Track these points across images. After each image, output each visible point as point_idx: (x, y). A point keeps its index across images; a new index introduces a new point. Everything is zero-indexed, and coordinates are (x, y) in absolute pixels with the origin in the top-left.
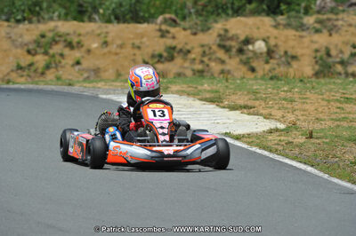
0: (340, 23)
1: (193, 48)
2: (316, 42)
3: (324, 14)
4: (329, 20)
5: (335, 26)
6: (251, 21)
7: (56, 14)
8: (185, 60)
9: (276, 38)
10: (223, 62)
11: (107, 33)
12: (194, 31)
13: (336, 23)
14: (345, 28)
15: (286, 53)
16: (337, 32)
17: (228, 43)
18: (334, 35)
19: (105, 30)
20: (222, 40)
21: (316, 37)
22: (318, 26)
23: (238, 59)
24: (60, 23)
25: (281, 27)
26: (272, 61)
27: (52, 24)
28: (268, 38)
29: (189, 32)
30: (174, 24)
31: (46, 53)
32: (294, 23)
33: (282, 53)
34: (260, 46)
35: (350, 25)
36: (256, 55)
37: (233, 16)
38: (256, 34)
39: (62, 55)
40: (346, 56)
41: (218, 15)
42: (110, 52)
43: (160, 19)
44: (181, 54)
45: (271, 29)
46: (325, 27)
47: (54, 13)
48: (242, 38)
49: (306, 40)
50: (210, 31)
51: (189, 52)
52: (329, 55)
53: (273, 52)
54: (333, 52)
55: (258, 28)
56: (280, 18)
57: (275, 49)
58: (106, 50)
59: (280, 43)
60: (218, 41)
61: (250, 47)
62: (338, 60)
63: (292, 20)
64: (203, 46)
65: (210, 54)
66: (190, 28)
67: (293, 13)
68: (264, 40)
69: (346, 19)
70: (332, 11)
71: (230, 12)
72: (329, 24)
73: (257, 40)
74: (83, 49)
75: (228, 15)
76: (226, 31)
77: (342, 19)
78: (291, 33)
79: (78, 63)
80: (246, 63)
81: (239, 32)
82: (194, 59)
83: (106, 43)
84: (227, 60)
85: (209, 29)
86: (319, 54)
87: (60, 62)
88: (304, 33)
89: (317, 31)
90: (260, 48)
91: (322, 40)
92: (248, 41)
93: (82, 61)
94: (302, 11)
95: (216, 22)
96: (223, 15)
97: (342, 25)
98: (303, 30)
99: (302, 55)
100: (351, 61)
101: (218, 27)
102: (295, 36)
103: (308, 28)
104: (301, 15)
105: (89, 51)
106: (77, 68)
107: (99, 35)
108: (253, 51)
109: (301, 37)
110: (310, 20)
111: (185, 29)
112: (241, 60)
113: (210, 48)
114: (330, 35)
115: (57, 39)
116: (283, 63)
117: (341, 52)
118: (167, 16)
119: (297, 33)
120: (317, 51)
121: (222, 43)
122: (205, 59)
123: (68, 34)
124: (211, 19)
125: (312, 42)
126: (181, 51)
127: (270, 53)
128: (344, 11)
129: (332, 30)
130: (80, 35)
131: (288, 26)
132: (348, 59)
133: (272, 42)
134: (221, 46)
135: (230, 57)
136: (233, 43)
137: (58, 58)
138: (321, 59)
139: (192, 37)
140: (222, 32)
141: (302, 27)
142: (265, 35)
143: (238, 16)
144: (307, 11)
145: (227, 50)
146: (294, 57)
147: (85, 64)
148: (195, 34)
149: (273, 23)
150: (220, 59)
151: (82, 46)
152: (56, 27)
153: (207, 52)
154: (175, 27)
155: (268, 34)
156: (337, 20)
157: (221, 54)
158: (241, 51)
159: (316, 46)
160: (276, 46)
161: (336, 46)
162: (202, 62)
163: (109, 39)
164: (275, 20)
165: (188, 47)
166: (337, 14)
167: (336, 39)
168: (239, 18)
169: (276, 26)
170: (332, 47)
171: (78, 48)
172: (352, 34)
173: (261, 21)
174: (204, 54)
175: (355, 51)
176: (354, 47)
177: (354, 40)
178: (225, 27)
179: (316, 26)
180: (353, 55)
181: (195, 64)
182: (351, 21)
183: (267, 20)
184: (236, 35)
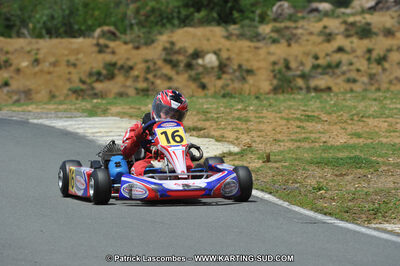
0: (300, 31)
1: (136, 64)
2: (273, 54)
3: (281, 22)
4: (287, 28)
5: (295, 35)
6: (200, 31)
8: (127, 77)
9: (228, 50)
10: (170, 79)
11: (38, 49)
12: (136, 44)
13: (294, 31)
14: (305, 38)
15: (240, 66)
16: (296, 41)
17: (175, 57)
18: (293, 45)
19: (35, 46)
20: (168, 54)
21: (273, 48)
22: (275, 35)
23: (186, 76)
25: (234, 38)
26: (225, 76)
28: (220, 50)
29: (130, 46)
30: (113, 37)
32: (247, 31)
33: (236, 67)
34: (211, 59)
35: (311, 34)
36: (207, 70)
37: (179, 27)
38: (205, 46)
40: (307, 68)
41: (163, 25)
42: (42, 71)
43: (98, 32)
44: (122, 71)
45: (223, 41)
46: (283, 36)
48: (191, 51)
49: (262, 52)
50: (155, 45)
51: (131, 68)
52: (288, 67)
53: (226, 66)
54: (293, 65)
55: (208, 40)
56: (233, 28)
57: (228, 62)
58: (37, 69)
59: (233, 56)
60: (163, 56)
61: (200, 61)
62: (299, 73)
63: (246, 29)
64: (146, 61)
65: (156, 70)
66: (132, 41)
67: (247, 22)
68: (215, 53)
69: (306, 27)
70: (291, 18)
71: (176, 22)
72: (287, 33)
73: (208, 53)
74: (12, 68)
75: (173, 25)
76: (173, 44)
77: (302, 27)
78: (245, 44)
79: (6, 84)
80: (195, 79)
81: (186, 44)
82: (137, 77)
83: (37, 61)
84: (175, 77)
85: (153, 42)
86: (277, 67)
88: (260, 44)
89: (275, 41)
90: (211, 62)
91: (280, 51)
92: (197, 55)
93: (11, 82)
94: (257, 19)
95: (161, 33)
96: (168, 26)
97: (302, 34)
98: (259, 41)
99: (259, 69)
100: (313, 74)
101: (163, 39)
102: (249, 47)
103: (264, 39)
104: (256, 23)
105: (18, 71)
106: (5, 89)
107: (29, 52)
108: (203, 66)
109: (257, 48)
110: (265, 29)
111: (126, 43)
112: (190, 77)
113: (155, 64)
114: (289, 45)
116: (237, 78)
117: (302, 64)
118: (106, 28)
119: (252, 44)
120: (274, 63)
121: (169, 57)
122: (150, 76)
124: (156, 30)
125: (269, 53)
126: (122, 67)
127: (222, 67)
128: (303, 18)
129: (291, 39)
130: (7, 53)
131: (241, 36)
132: (310, 71)
133: (224, 55)
134: (168, 61)
135: (178, 73)
136: (181, 58)
138: (280, 72)
139: (135, 52)
140: (168, 45)
141: (257, 37)
142: (216, 48)
143: (185, 26)
144: (263, 19)
145: (174, 65)
146: (250, 72)
147: (15, 85)
148: (137, 48)
149: (225, 33)
150: (166, 76)
151: (11, 65)
153: (152, 68)
154: (114, 40)
155: (220, 46)
156: (296, 28)
157: (167, 70)
158: (189, 66)
159: (273, 59)
160: (229, 59)
161: (296, 57)
162: (146, 79)
163: (40, 56)
164: (227, 30)
165: (130, 63)
166: (296, 21)
167: (296, 49)
168: (186, 29)
169: (228, 37)
170: (291, 59)
171: (6, 67)
172: (314, 43)
173: (211, 31)
174: (148, 70)
175: (317, 62)
176: (316, 58)
177: (316, 50)
178: (171, 39)
179: (273, 35)
180: (315, 67)
181: (138, 82)
182: (312, 29)
183: (219, 31)
184: (184, 48)
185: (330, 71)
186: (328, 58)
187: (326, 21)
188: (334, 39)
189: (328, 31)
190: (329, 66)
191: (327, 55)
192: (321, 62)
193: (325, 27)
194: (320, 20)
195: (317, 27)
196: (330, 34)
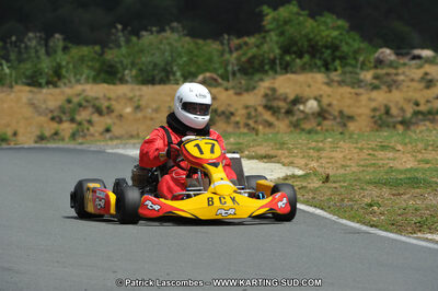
0: (401, 78)
1: (237, 110)
2: (374, 100)
3: (382, 68)
4: (388, 74)
5: (395, 82)
6: (301, 78)
7: (84, 76)
8: (228, 123)
9: (329, 96)
10: (270, 125)
11: (141, 96)
12: (238, 91)
13: (395, 78)
14: (405, 84)
15: (341, 112)
16: (397, 88)
17: (275, 104)
18: (394, 91)
19: (137, 93)
20: (269, 100)
21: (374, 94)
22: (376, 82)
23: (287, 122)
24: (88, 87)
25: (336, 84)
26: (326, 123)
27: (79, 88)
28: (321, 96)
29: (231, 92)
30: (214, 83)
31: (72, 120)
32: (348, 78)
33: (336, 114)
34: (312, 105)
35: (412, 80)
36: (306, 117)
37: (282, 74)
38: (307, 92)
39: (90, 122)
40: (408, 115)
41: (266, 72)
42: (145, 118)
43: (200, 77)
44: (223, 117)
45: (325, 88)
46: (385, 83)
47: (81, 75)
48: (292, 97)
49: (364, 98)
50: (256, 91)
51: (232, 114)
52: (387, 112)
53: (326, 111)
54: (394, 111)
55: (309, 86)
56: (335, 76)
57: (329, 109)
58: (140, 115)
59: (335, 102)
60: (264, 102)
61: (301, 107)
62: (400, 119)
63: (348, 75)
64: (247, 107)
65: (255, 116)
66: (233, 88)
67: (349, 69)
68: (316, 99)
69: (408, 73)
70: (391, 65)
71: (278, 69)
72: (389, 79)
73: (307, 100)
74: (114, 115)
75: (276, 72)
76: (274, 90)
77: (403, 73)
78: (346, 90)
79: (108, 130)
80: (296, 125)
81: (288, 91)
82: (237, 123)
83: (138, 108)
84: (276, 123)
85: (254, 88)
86: (377, 114)
87: (88, 129)
88: (361, 91)
89: (376, 88)
90: (311, 108)
91: (380, 97)
92: (297, 101)
93: (113, 129)
94: (359, 65)
95: (261, 80)
96: (271, 73)
97: (403, 81)
98: (360, 87)
99: (360, 115)
100: (414, 120)
101: (265, 85)
102: (351, 93)
103: (366, 85)
104: (358, 70)
105: (120, 116)
106: (108, 135)
107: (131, 99)
108: (303, 112)
109: (356, 94)
110: (367, 76)
111: (226, 89)
112: (291, 123)
113: (256, 110)
114: (390, 91)
115: (84, 104)
116: (339, 123)
117: (402, 110)
118: (208, 74)
119: (353, 91)
120: (374, 110)
121: (269, 104)
122: (251, 122)
123: (97, 99)
124: (257, 77)
125: (370, 99)
126: (223, 113)
127: (322, 114)
128: (405, 64)
129: (392, 85)
130: (109, 99)
131: (341, 83)
132: (411, 118)
133: (325, 101)
134: (268, 108)
135: (278, 119)
136: (282, 104)
137: (86, 125)
138: (380, 119)
139: (235, 98)
140: (269, 92)
141: (358, 83)
142: (317, 93)
143: (287, 72)
144: (363, 66)
145: (274, 110)
146: (351, 118)
147: (116, 131)
148: (239, 94)
149: (326, 80)
150: (267, 122)
151: (113, 111)
152: (84, 91)
153: (253, 114)
154: (216, 87)
155: (321, 92)
156: (397, 74)
157: (267, 116)
158: (289, 112)
159: (373, 105)
160: (330, 105)
161: (397, 103)
162: (247, 125)
163: (143, 103)
164: (328, 77)
165: (232, 110)
166: (396, 68)
167: (396, 97)
168: (289, 76)
169: (328, 84)
170: (392, 105)
171: (108, 113)
172: (415, 90)
173: (312, 78)
174: (249, 116)
175: (417, 109)
176: (417, 104)
177: (417, 96)
178: (272, 86)
179: (374, 81)
180: (416, 113)
181: (239, 128)
182: (413, 76)
183: (320, 77)
184: (286, 94)
185: (431, 117)
186: (429, 105)
187: (428, 68)
188: (435, 85)
189: (429, 77)
190: (430, 112)
191: (428, 101)
192: (423, 108)
193: (426, 74)
194: (421, 67)
195: (418, 73)
196: (431, 81)
